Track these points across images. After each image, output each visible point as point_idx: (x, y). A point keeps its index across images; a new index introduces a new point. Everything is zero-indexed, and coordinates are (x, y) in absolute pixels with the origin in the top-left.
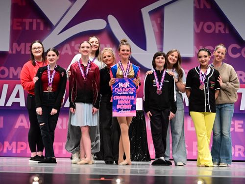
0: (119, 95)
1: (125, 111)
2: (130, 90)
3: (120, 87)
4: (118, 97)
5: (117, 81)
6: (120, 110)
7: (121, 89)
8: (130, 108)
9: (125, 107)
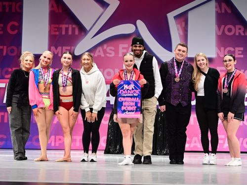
0: (124, 97)
1: (130, 113)
2: (134, 92)
3: (125, 89)
4: (123, 99)
5: (122, 83)
6: (125, 111)
7: (126, 91)
8: (135, 110)
9: (130, 108)
